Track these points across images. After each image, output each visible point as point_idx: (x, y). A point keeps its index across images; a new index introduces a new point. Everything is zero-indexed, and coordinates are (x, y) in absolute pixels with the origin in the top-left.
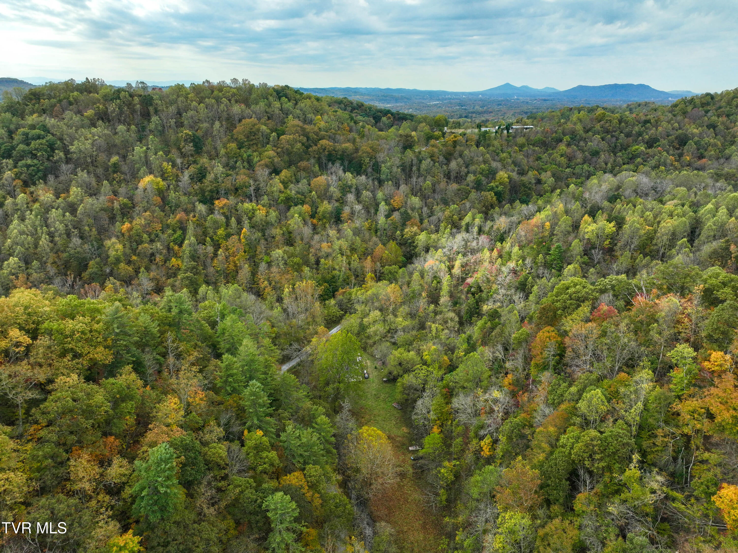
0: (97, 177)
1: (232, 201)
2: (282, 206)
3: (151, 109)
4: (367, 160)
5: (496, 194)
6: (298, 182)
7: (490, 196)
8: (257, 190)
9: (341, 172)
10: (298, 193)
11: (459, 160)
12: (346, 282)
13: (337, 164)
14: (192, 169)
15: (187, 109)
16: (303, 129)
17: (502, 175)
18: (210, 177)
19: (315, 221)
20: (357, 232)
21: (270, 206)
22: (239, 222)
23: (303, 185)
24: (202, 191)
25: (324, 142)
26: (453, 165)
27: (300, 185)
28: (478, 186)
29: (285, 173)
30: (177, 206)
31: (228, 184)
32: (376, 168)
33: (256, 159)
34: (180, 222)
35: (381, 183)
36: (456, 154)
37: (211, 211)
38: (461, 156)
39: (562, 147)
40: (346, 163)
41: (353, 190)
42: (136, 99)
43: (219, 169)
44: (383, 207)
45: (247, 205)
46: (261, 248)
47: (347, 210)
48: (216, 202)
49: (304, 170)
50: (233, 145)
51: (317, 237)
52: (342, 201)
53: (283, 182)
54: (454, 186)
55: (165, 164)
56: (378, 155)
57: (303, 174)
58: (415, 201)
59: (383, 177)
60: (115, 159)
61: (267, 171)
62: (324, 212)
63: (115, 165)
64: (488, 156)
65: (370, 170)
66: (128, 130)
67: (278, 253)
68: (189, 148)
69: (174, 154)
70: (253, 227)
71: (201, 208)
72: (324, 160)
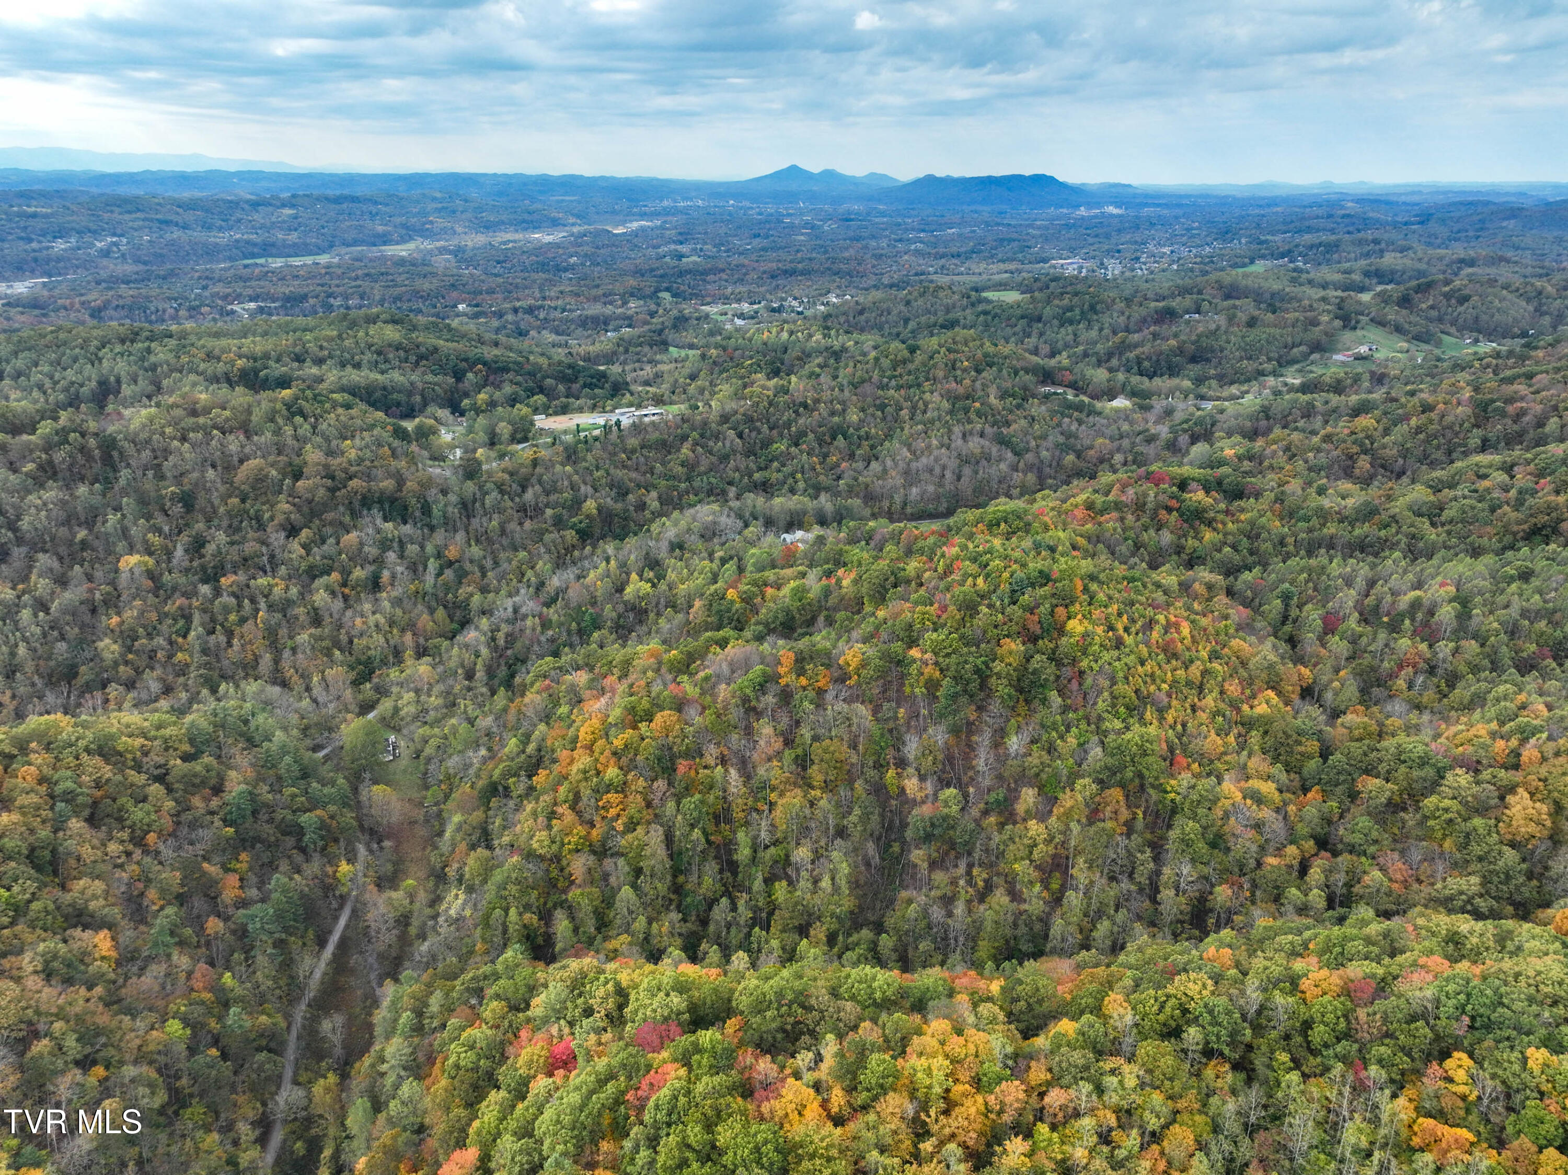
0: (61, 559)
1: (241, 577)
2: (304, 577)
3: (115, 454)
4: (414, 501)
5: (578, 532)
6: (323, 542)
7: (570, 535)
8: (272, 557)
9: (379, 521)
10: (324, 557)
11: (537, 487)
12: (384, 662)
13: (375, 511)
14: (184, 538)
15: (167, 452)
16: (326, 466)
17: (590, 506)
18: (210, 548)
19: (347, 591)
20: (397, 602)
21: (290, 577)
22: (253, 601)
23: (329, 547)
24: (203, 568)
25: (354, 483)
26: (529, 495)
27: (325, 547)
28: (559, 523)
29: (305, 533)
30: (174, 589)
31: (234, 554)
32: (426, 510)
33: (267, 516)
34: (181, 608)
35: (432, 529)
36: (534, 480)
37: (217, 592)
38: (540, 482)
39: (685, 451)
40: (387, 506)
41: (395, 545)
42: (92, 442)
43: (221, 537)
44: (432, 565)
45: (262, 581)
46: (283, 632)
47: (386, 574)
48: (223, 580)
49: (331, 524)
50: (235, 501)
51: (349, 613)
52: (379, 561)
53: (304, 546)
54: (528, 525)
55: (150, 535)
56: (428, 493)
57: (329, 530)
58: (476, 551)
59: (435, 522)
60: (82, 534)
61: (283, 535)
62: (358, 580)
63: (83, 542)
64: (576, 477)
65: (418, 514)
66: (91, 493)
67: (303, 637)
68: (178, 509)
69: (159, 519)
70: (271, 607)
71: (205, 589)
72: (357, 505)
